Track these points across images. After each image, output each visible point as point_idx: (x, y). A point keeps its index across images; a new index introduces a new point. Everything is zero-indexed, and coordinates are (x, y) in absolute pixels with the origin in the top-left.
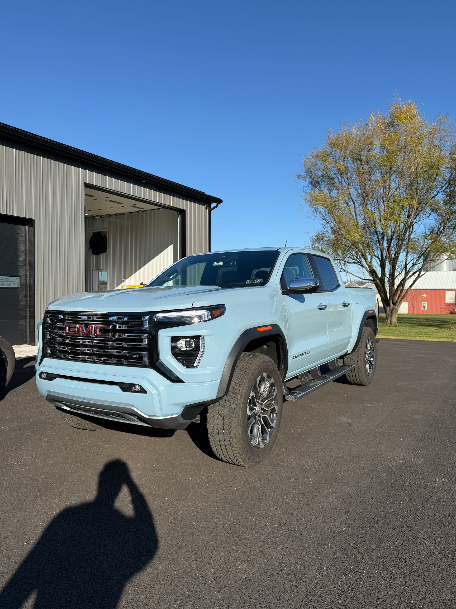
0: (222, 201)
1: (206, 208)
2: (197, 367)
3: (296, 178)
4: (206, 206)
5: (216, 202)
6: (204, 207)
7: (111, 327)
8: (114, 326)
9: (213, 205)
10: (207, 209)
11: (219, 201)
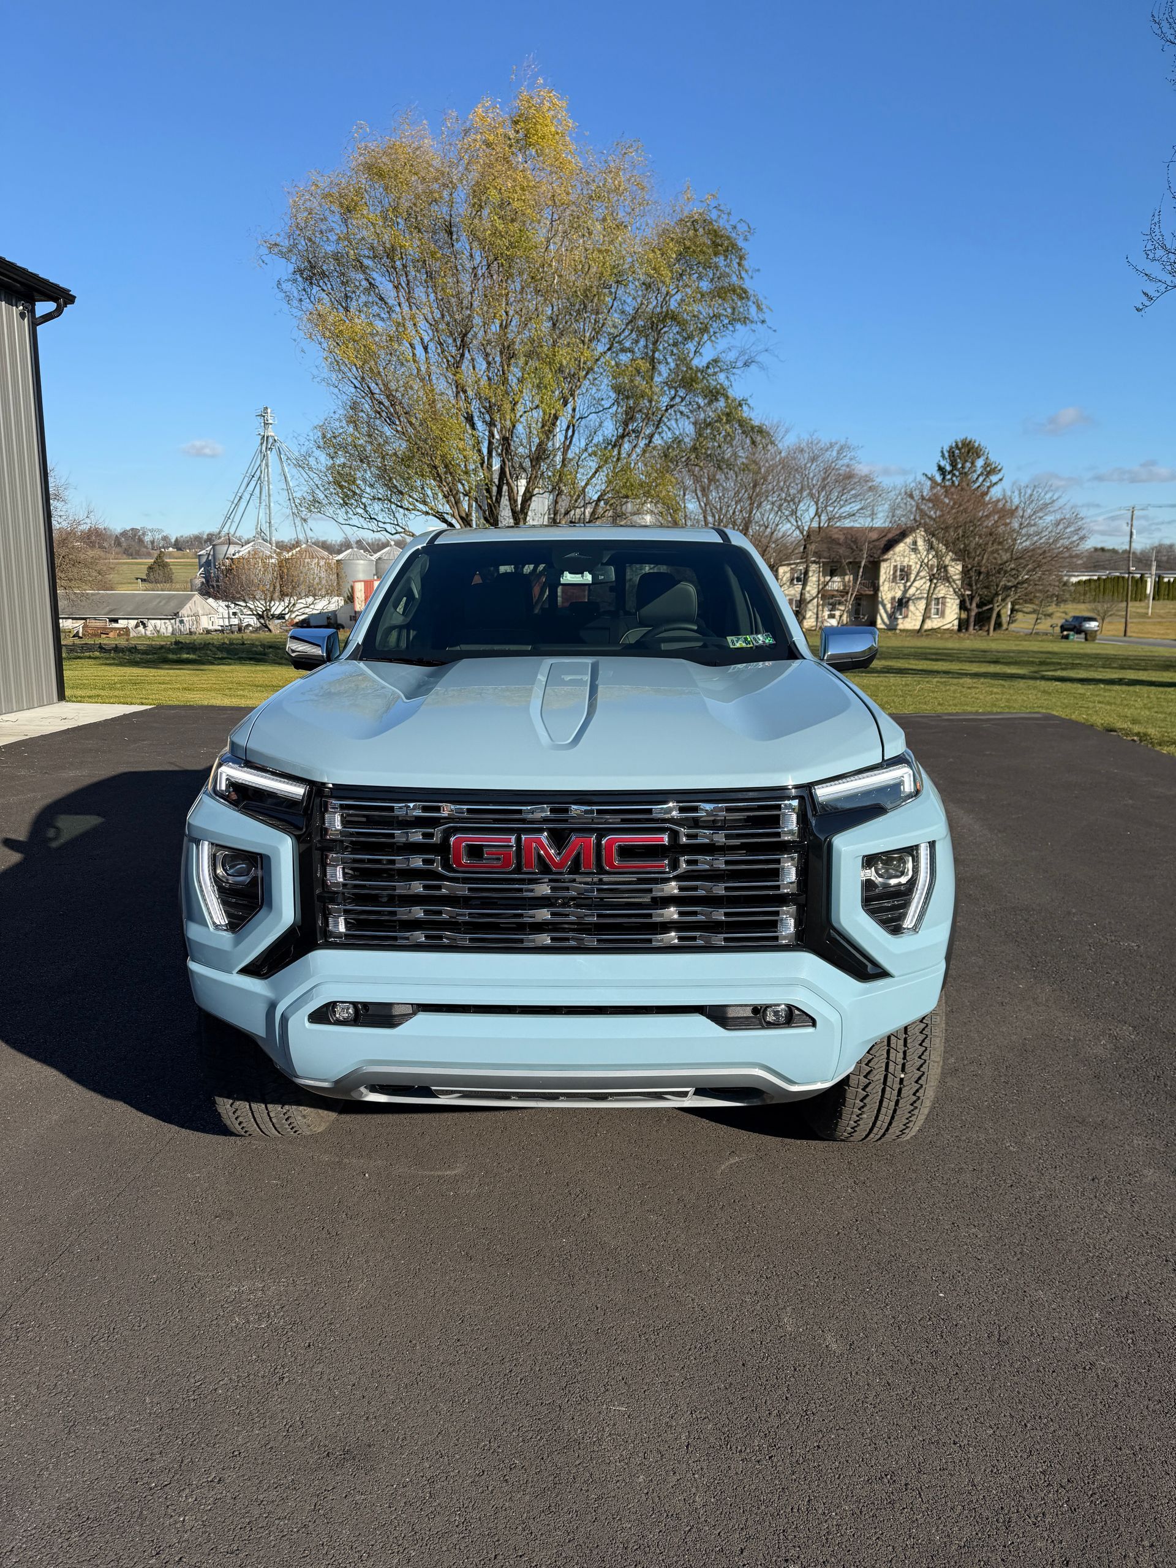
0: (75, 297)
1: (22, 315)
2: (915, 929)
3: (264, 250)
4: (21, 308)
5: (55, 300)
6: (15, 311)
7: (665, 839)
8: (675, 835)
9: (43, 307)
10: (26, 320)
11: (62, 297)
